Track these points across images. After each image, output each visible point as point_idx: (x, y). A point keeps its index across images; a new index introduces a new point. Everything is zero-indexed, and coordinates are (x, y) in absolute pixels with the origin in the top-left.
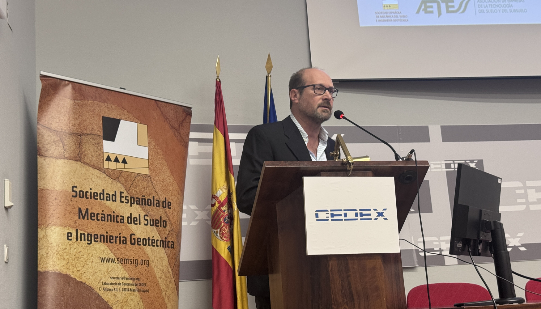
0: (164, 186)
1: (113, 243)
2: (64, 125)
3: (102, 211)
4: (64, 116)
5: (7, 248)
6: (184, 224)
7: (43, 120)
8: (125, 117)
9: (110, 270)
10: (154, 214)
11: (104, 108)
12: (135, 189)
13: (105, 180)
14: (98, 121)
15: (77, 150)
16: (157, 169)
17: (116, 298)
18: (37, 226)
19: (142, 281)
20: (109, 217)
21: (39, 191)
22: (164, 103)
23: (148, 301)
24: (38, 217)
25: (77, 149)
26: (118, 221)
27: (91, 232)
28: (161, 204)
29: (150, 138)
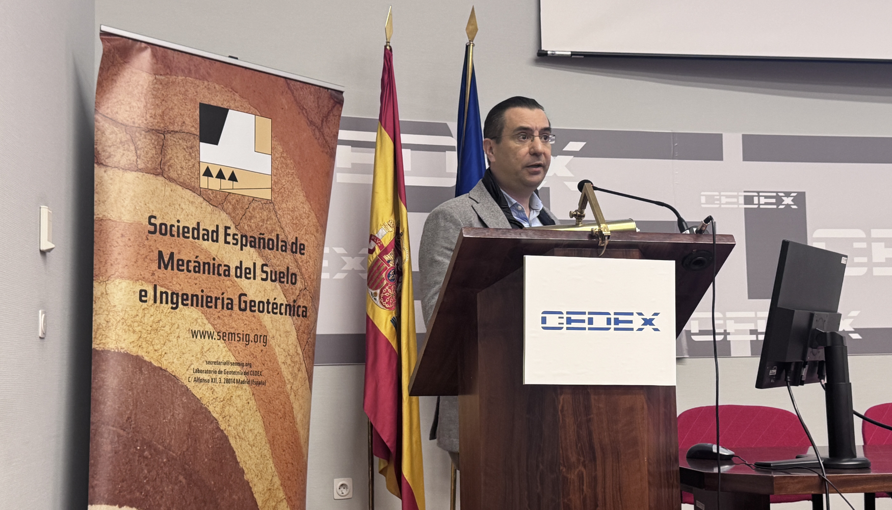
0: (294, 219)
1: (211, 307)
2: (138, 116)
3: (195, 257)
4: (138, 101)
5: (44, 315)
6: (325, 276)
7: (104, 105)
8: (236, 104)
9: (205, 349)
10: (278, 263)
11: (203, 89)
12: (249, 223)
13: (202, 208)
14: (192, 111)
15: (158, 158)
16: (285, 191)
17: (214, 393)
18: (92, 277)
19: (254, 367)
20: (207, 266)
21: (95, 222)
22: (299, 83)
23: (263, 399)
24: (94, 264)
25: (158, 155)
26: (220, 273)
27: (178, 289)
28: (289, 247)
29: (275, 139)
